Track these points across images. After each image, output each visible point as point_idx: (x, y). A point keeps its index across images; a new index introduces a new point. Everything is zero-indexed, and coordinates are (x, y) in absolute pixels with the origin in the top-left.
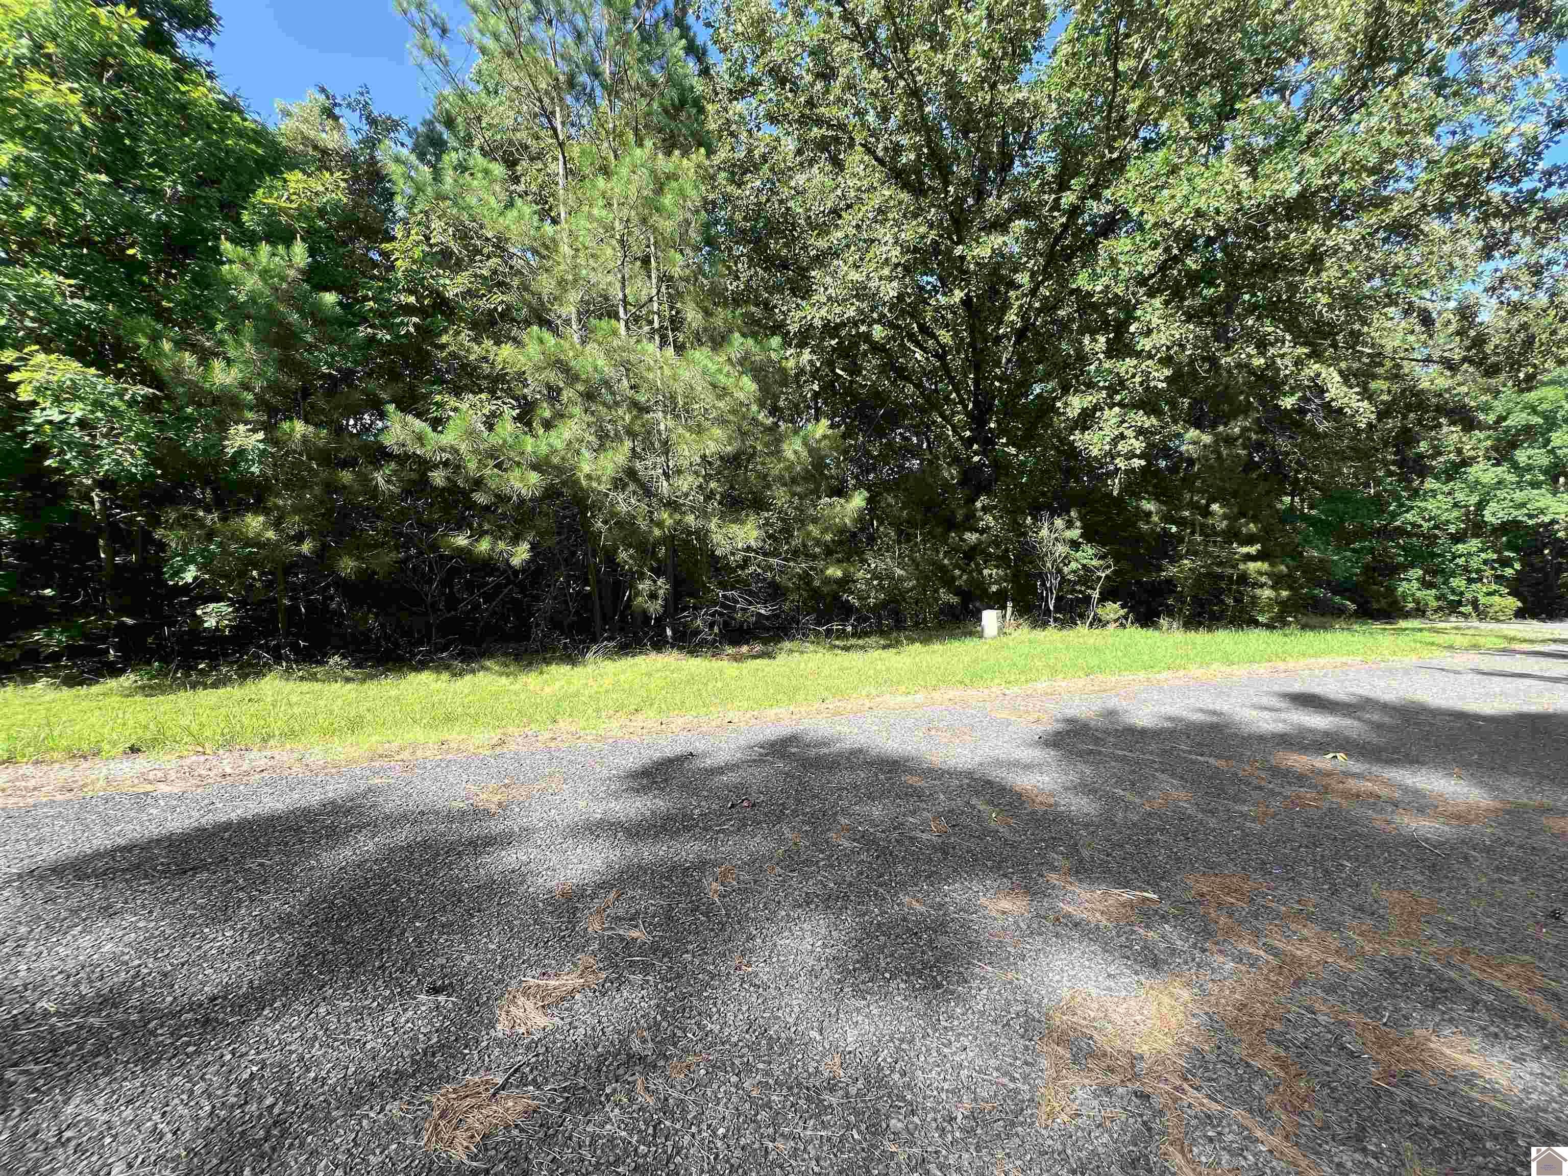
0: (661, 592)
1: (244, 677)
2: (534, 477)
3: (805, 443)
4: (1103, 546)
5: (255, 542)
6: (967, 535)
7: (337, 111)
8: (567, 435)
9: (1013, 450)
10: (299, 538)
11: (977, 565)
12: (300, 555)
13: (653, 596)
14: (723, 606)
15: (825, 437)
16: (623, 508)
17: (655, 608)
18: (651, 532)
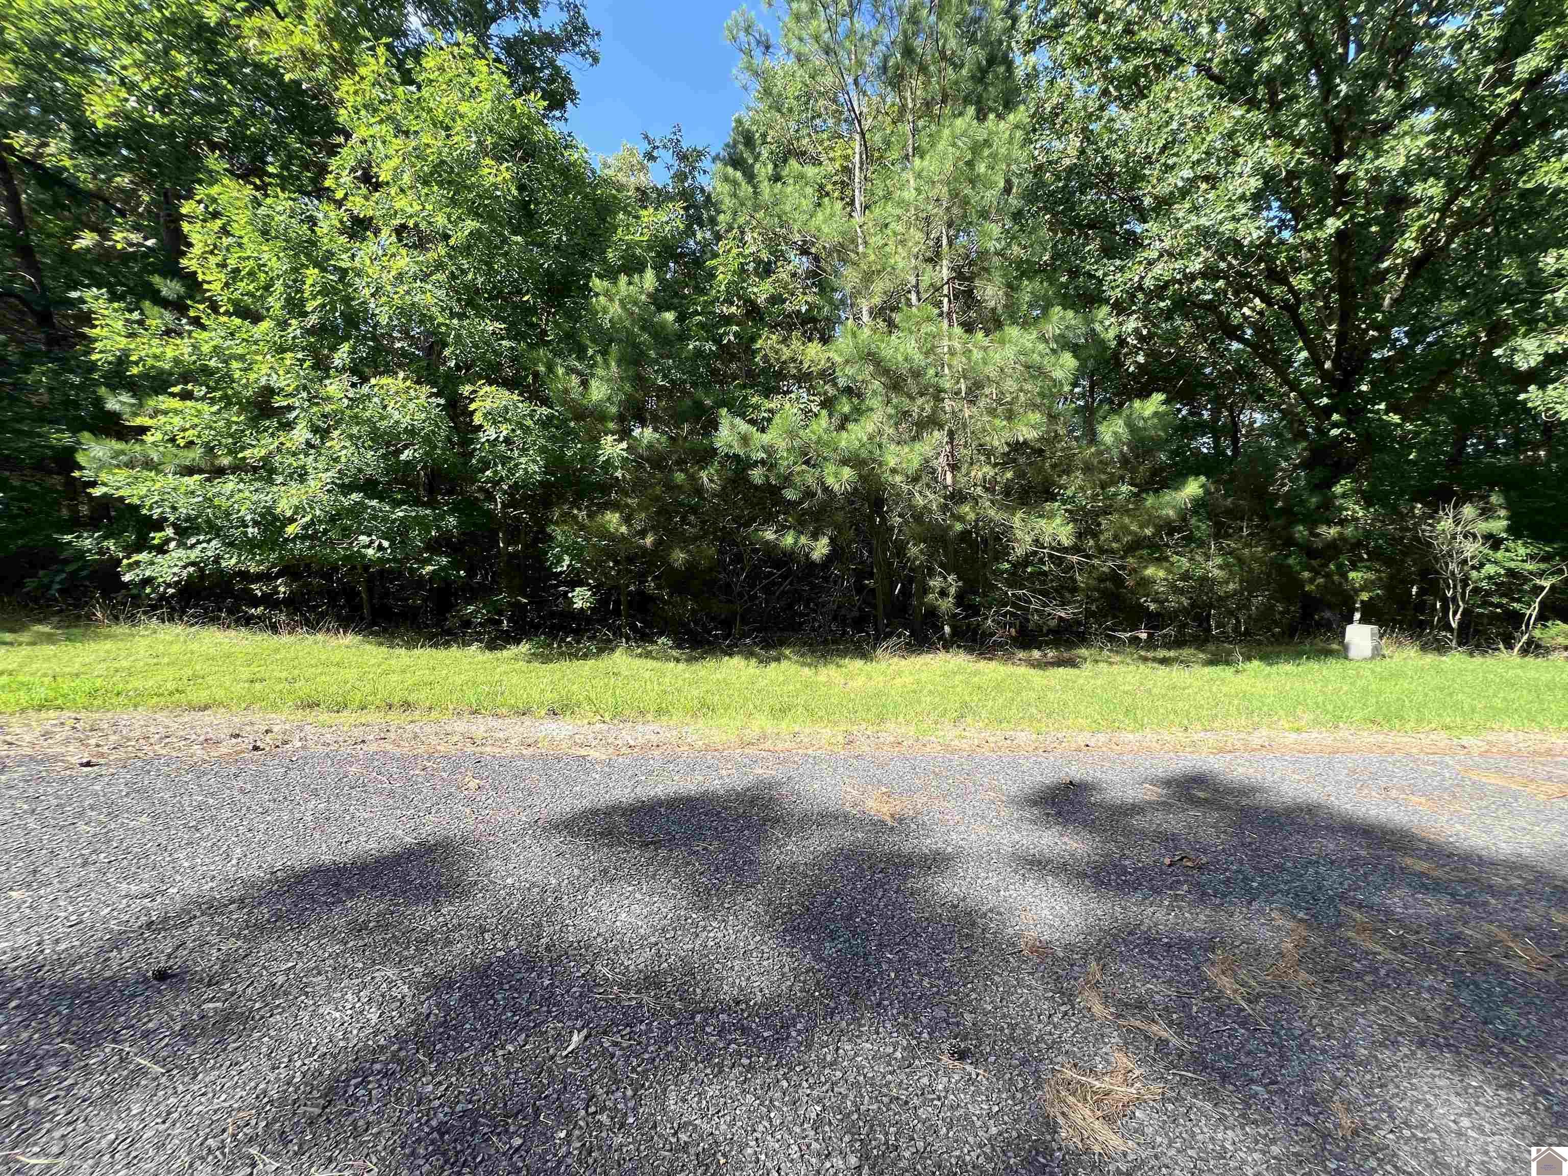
0: (952, 590)
1: (601, 651)
2: (847, 473)
3: (1130, 425)
4: (1548, 542)
5: (612, 537)
6: (1322, 530)
7: (655, 154)
8: (870, 428)
9: (1396, 418)
10: (643, 533)
11: (1340, 566)
12: (643, 549)
13: (943, 593)
14: (1014, 605)
15: (1156, 414)
16: (919, 501)
17: (946, 605)
18: (950, 527)
